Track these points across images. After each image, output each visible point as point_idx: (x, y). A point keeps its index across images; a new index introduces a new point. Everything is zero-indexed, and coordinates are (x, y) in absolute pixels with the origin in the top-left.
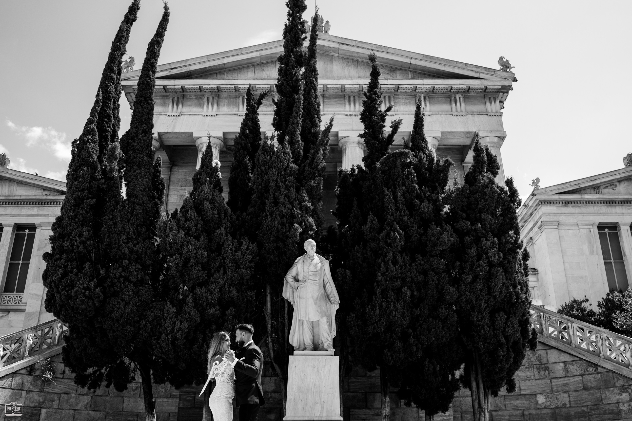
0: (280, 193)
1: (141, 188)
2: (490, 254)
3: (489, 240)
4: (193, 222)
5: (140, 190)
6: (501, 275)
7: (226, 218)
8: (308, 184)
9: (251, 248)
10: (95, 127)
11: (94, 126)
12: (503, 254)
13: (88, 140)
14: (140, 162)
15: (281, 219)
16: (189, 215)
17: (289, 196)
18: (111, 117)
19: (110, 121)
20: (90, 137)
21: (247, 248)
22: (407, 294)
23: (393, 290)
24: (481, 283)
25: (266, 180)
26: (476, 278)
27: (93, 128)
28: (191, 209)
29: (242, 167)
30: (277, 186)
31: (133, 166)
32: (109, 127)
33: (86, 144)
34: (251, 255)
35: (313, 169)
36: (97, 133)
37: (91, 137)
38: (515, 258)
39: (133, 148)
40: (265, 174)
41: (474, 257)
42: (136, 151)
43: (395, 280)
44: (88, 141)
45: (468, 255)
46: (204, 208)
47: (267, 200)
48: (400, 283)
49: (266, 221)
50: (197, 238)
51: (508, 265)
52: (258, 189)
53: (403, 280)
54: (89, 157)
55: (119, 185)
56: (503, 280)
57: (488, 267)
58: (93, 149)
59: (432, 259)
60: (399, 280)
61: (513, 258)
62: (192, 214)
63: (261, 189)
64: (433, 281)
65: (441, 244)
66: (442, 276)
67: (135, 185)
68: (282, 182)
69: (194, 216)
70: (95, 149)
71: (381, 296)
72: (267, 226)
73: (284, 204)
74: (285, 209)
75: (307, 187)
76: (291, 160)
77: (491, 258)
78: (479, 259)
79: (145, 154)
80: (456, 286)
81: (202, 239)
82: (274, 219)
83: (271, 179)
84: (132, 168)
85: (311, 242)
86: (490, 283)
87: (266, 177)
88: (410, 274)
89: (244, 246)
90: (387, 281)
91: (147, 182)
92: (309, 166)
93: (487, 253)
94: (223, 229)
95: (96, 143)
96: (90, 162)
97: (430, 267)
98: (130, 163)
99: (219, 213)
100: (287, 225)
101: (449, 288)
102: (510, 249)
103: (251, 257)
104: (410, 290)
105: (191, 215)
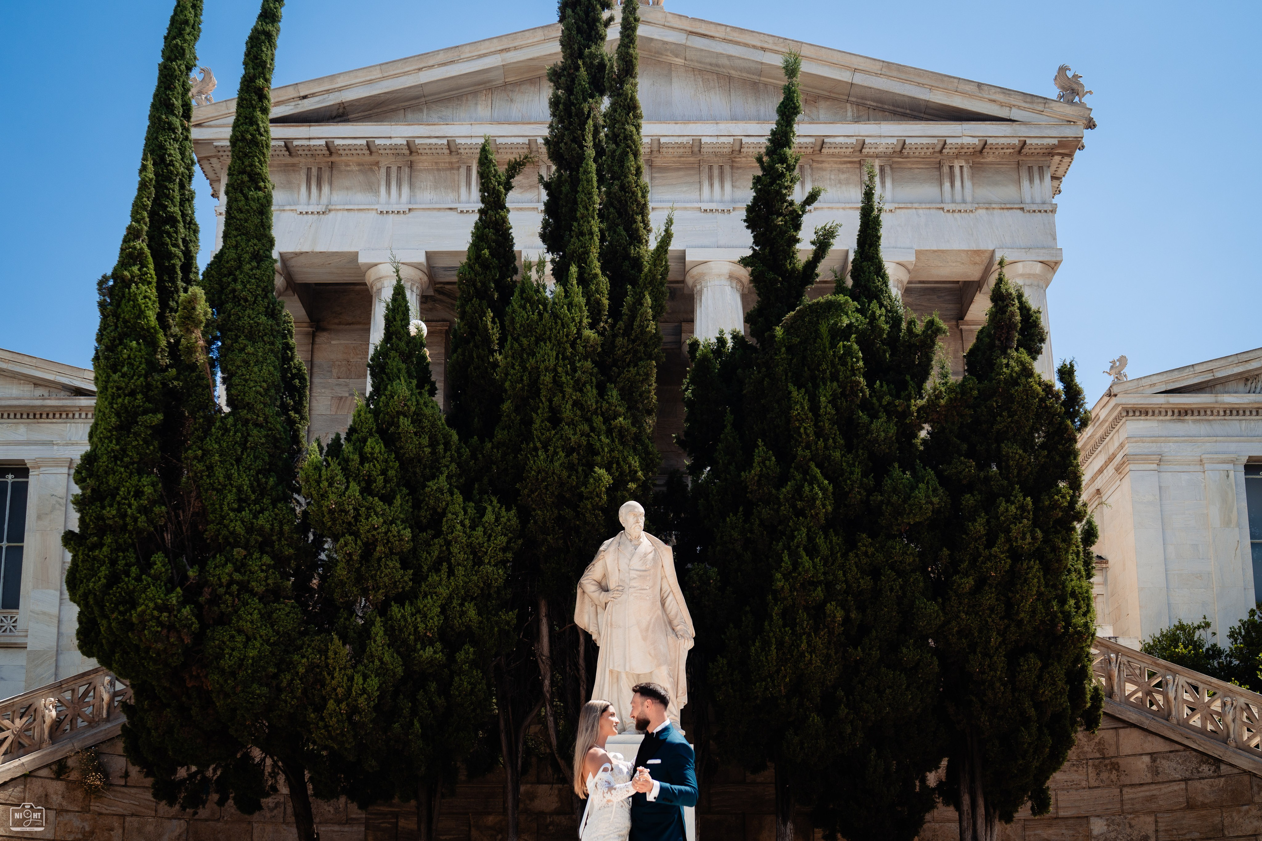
0: (564, 397)
1: (258, 388)
2: (1014, 533)
3: (1013, 503)
4: (377, 465)
5: (257, 392)
6: (1035, 576)
7: (448, 453)
8: (622, 376)
9: (504, 520)
10: (144, 246)
11: (141, 244)
12: (1043, 531)
13: (133, 277)
14: (251, 327)
15: (567, 456)
16: (368, 449)
17: (582, 404)
18: (179, 222)
19: (176, 232)
20: (135, 269)
21: (497, 520)
22: (835, 616)
23: (806, 608)
24: (992, 593)
25: (532, 368)
26: (981, 583)
27: (142, 249)
28: (371, 435)
29: (478, 338)
30: (556, 381)
31: (237, 337)
32: (176, 245)
33: (129, 288)
34: (506, 535)
35: (634, 341)
36: (150, 260)
37: (139, 270)
38: (1068, 540)
39: (235, 297)
40: (528, 354)
41: (980, 538)
42: (242, 302)
43: (812, 588)
44: (132, 280)
45: (967, 534)
46: (399, 433)
47: (534, 415)
48: (821, 595)
49: (534, 462)
50: (388, 499)
51: (1051, 556)
52: (514, 389)
53: (829, 586)
54: (139, 317)
55: (210, 381)
56: (1039, 587)
57: (1009, 560)
58: (145, 297)
59: (890, 543)
60: (819, 589)
61: (1064, 541)
62: (374, 446)
63: (522, 389)
64: (892, 590)
65: (911, 510)
66: (912, 579)
67: (246, 381)
68: (567, 373)
69: (380, 452)
70: (150, 299)
71: (781, 622)
72: (539, 472)
73: (572, 424)
74: (574, 434)
75: (622, 384)
76: (585, 321)
77: (1017, 542)
78: (990, 544)
79: (262, 309)
80: (940, 600)
81: (398, 501)
82: (553, 456)
83: (542, 366)
84: (236, 342)
85: (635, 507)
86: (1010, 595)
87: (532, 361)
88: (844, 575)
89: (489, 517)
90: (795, 589)
91: (270, 373)
92: (623, 335)
93: (1008, 531)
94: (443, 478)
95: (149, 283)
96: (142, 328)
97: (887, 561)
98: (231, 330)
99: (433, 444)
100: (580, 469)
101: (925, 604)
102: (1058, 522)
103: (504, 539)
104: (843, 608)
105: (373, 448)
